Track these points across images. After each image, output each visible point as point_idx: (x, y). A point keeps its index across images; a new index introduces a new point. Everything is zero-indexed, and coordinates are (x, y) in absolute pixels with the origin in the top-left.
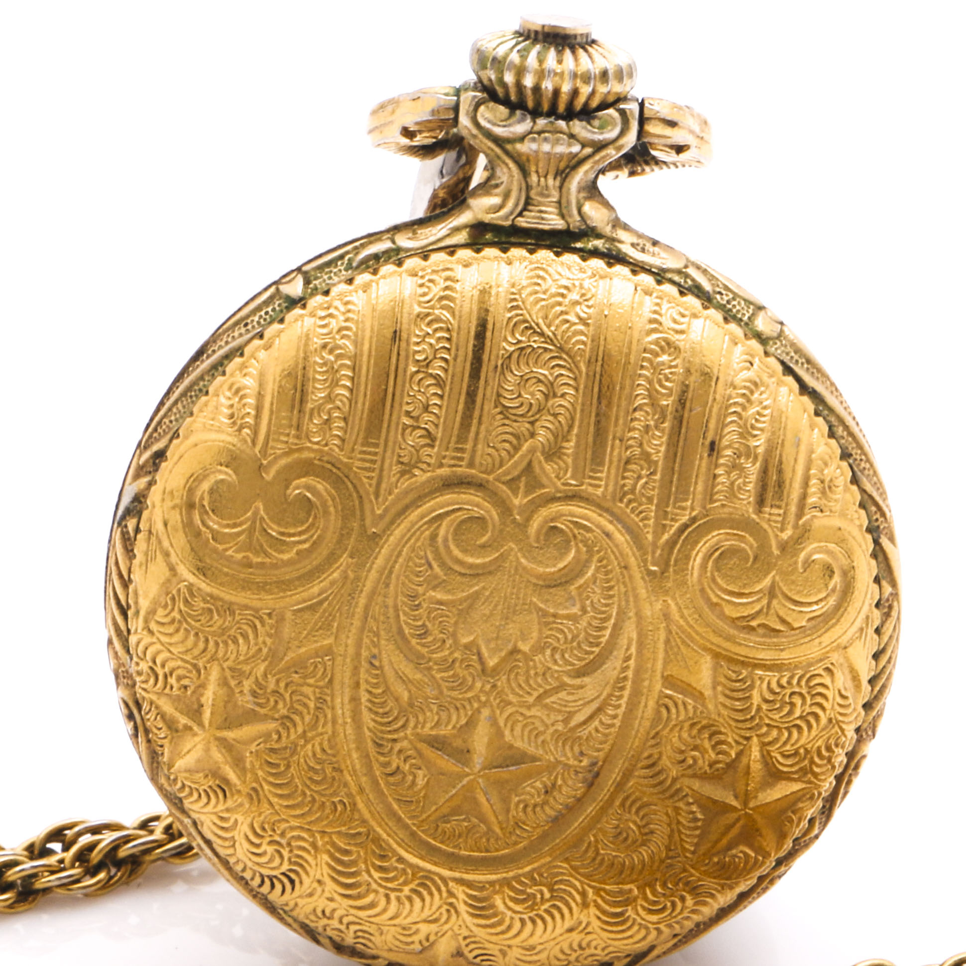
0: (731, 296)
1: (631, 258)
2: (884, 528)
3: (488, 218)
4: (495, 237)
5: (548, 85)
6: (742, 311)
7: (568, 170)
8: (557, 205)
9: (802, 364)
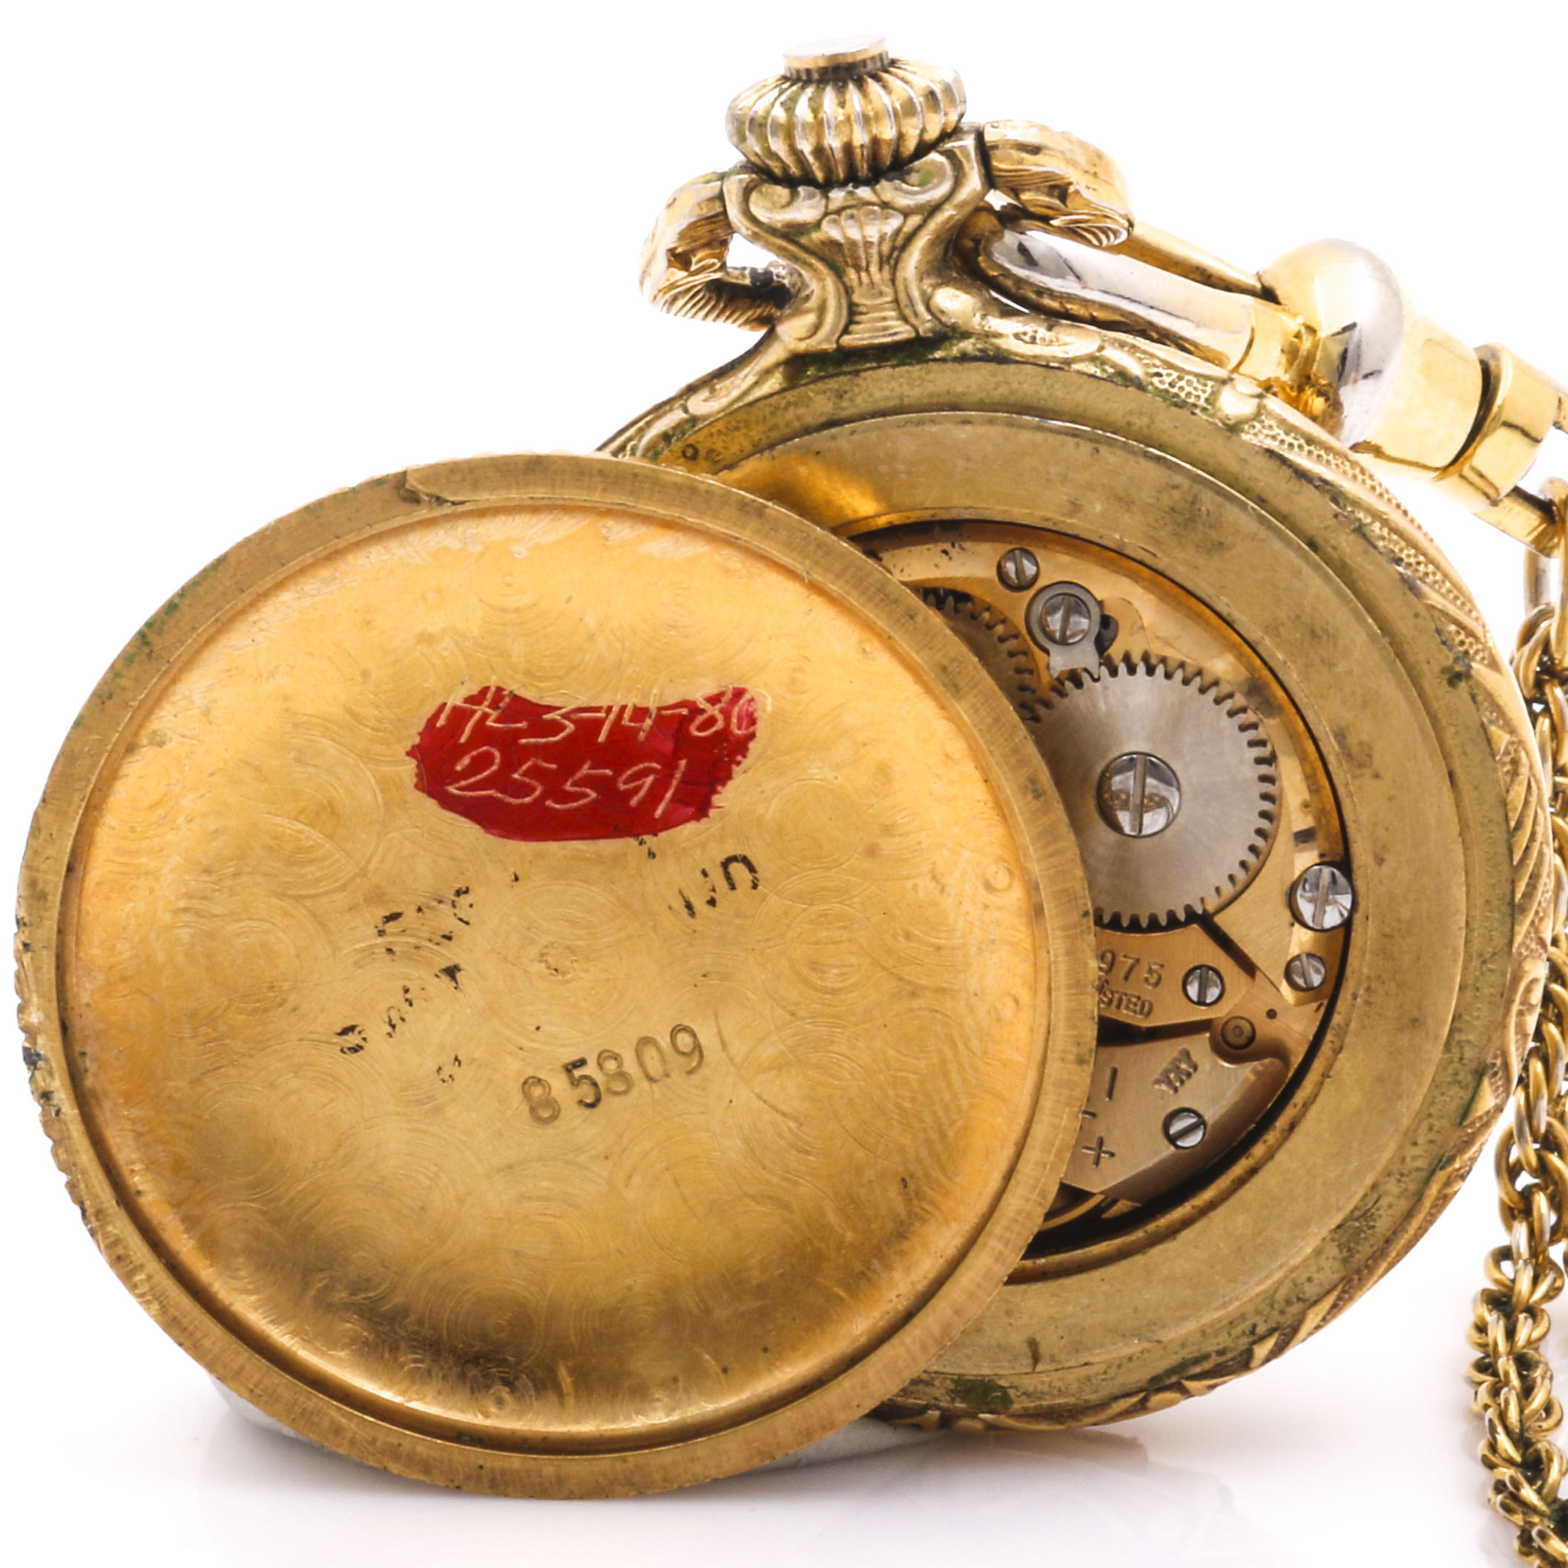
0: (1175, 374)
1: (1017, 355)
2: (1477, 652)
3: (802, 347)
4: (820, 370)
5: (834, 142)
6: (1195, 393)
7: (895, 254)
8: (893, 305)
9: (1300, 447)
